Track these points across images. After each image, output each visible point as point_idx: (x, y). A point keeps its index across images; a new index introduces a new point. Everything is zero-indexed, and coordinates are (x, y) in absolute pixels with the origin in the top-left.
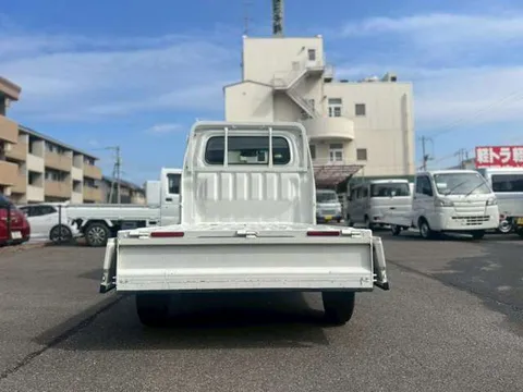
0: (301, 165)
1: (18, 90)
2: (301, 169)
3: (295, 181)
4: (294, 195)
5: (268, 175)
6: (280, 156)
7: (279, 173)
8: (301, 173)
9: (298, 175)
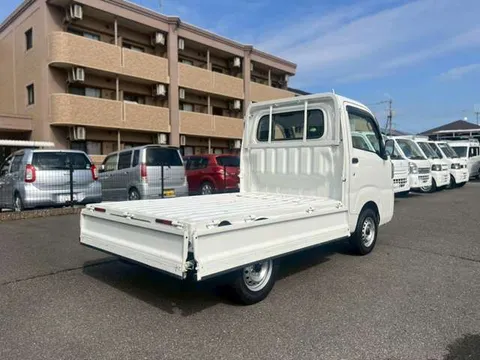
0: (334, 139)
1: (294, 66)
2: (332, 142)
3: (327, 155)
4: (327, 170)
5: (303, 149)
6: (314, 130)
7: (312, 147)
8: (334, 147)
9: (330, 149)
